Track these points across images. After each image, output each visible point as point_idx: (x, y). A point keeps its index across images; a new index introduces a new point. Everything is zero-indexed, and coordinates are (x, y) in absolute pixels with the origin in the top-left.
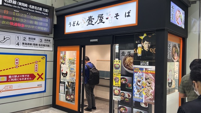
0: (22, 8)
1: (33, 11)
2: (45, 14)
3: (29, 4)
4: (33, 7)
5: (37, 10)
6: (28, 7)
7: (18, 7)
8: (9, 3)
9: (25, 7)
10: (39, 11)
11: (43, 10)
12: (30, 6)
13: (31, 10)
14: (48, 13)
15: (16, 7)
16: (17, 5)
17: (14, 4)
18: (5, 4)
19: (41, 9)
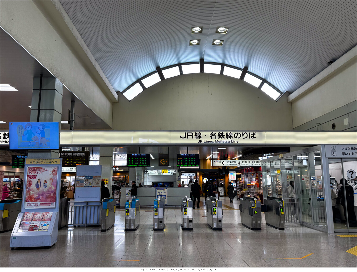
0: (69, 156)
1: (76, 156)
2: (82, 156)
3: (73, 153)
4: (75, 154)
5: (78, 155)
6: (73, 155)
7: (68, 156)
8: (63, 155)
9: (71, 155)
10: (79, 155)
11: (81, 154)
12: (74, 154)
13: (74, 156)
14: (85, 155)
15: (66, 156)
16: (67, 155)
17: (65, 155)
18: (61, 156)
19: (80, 154)
